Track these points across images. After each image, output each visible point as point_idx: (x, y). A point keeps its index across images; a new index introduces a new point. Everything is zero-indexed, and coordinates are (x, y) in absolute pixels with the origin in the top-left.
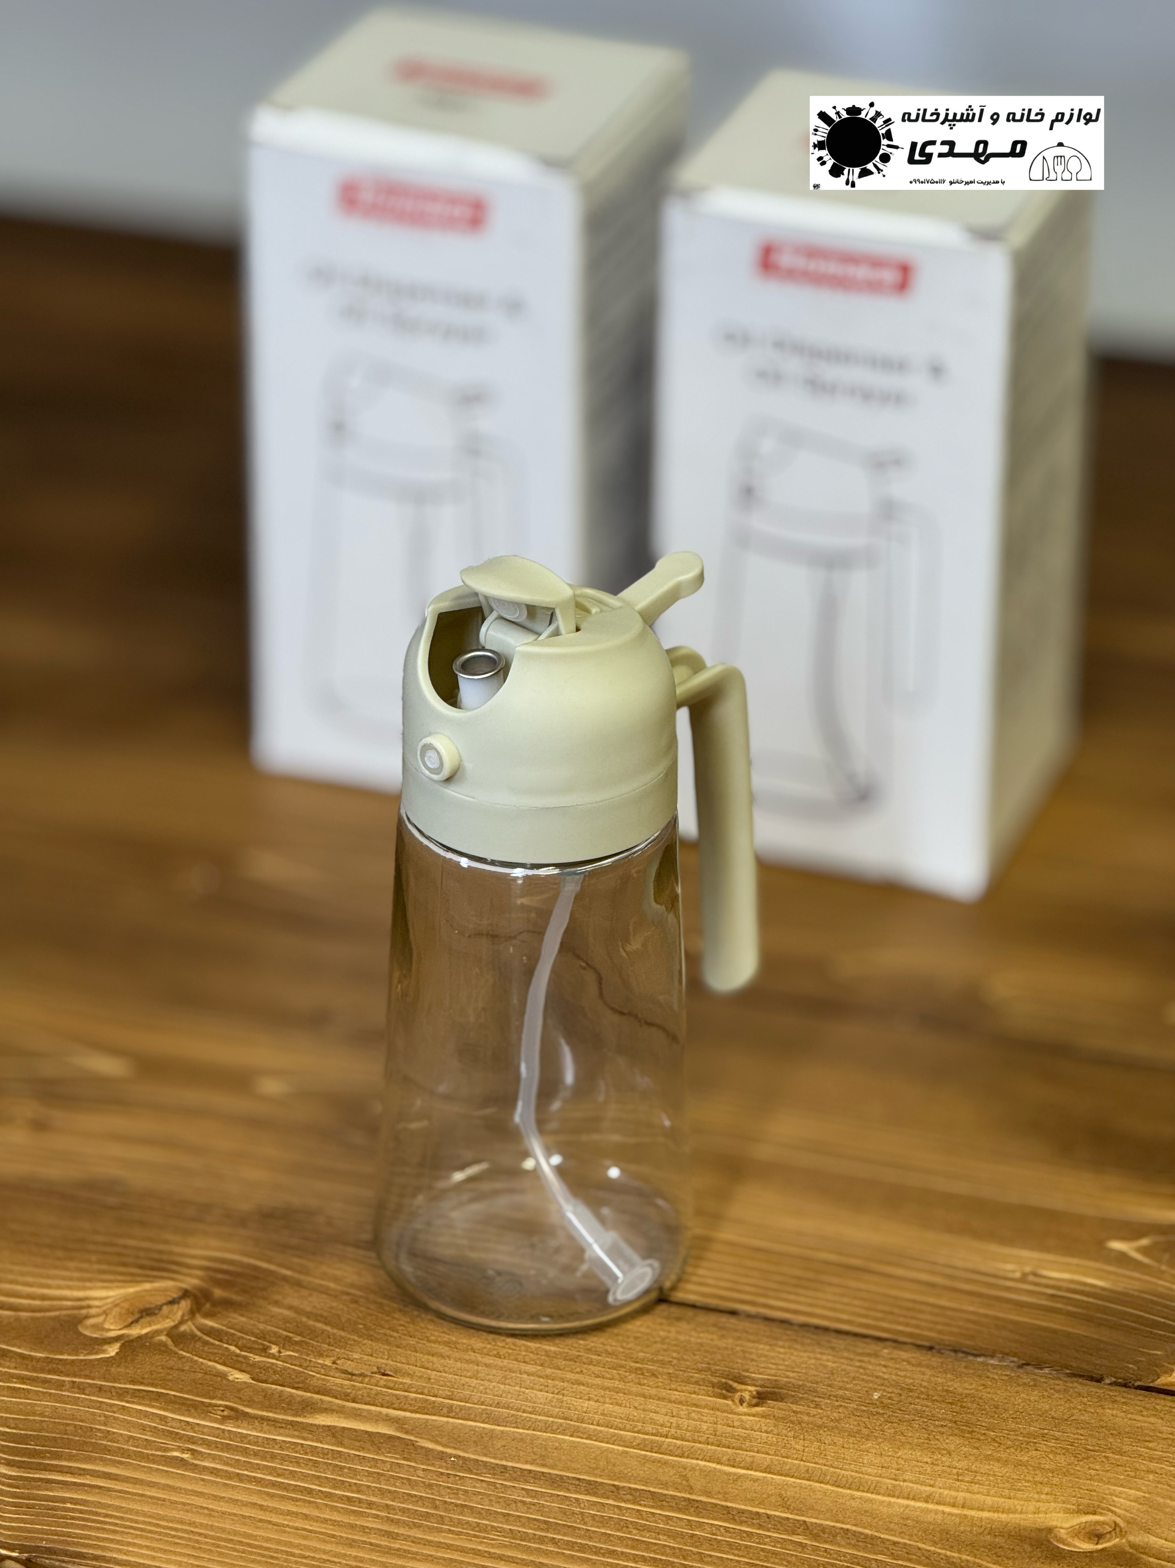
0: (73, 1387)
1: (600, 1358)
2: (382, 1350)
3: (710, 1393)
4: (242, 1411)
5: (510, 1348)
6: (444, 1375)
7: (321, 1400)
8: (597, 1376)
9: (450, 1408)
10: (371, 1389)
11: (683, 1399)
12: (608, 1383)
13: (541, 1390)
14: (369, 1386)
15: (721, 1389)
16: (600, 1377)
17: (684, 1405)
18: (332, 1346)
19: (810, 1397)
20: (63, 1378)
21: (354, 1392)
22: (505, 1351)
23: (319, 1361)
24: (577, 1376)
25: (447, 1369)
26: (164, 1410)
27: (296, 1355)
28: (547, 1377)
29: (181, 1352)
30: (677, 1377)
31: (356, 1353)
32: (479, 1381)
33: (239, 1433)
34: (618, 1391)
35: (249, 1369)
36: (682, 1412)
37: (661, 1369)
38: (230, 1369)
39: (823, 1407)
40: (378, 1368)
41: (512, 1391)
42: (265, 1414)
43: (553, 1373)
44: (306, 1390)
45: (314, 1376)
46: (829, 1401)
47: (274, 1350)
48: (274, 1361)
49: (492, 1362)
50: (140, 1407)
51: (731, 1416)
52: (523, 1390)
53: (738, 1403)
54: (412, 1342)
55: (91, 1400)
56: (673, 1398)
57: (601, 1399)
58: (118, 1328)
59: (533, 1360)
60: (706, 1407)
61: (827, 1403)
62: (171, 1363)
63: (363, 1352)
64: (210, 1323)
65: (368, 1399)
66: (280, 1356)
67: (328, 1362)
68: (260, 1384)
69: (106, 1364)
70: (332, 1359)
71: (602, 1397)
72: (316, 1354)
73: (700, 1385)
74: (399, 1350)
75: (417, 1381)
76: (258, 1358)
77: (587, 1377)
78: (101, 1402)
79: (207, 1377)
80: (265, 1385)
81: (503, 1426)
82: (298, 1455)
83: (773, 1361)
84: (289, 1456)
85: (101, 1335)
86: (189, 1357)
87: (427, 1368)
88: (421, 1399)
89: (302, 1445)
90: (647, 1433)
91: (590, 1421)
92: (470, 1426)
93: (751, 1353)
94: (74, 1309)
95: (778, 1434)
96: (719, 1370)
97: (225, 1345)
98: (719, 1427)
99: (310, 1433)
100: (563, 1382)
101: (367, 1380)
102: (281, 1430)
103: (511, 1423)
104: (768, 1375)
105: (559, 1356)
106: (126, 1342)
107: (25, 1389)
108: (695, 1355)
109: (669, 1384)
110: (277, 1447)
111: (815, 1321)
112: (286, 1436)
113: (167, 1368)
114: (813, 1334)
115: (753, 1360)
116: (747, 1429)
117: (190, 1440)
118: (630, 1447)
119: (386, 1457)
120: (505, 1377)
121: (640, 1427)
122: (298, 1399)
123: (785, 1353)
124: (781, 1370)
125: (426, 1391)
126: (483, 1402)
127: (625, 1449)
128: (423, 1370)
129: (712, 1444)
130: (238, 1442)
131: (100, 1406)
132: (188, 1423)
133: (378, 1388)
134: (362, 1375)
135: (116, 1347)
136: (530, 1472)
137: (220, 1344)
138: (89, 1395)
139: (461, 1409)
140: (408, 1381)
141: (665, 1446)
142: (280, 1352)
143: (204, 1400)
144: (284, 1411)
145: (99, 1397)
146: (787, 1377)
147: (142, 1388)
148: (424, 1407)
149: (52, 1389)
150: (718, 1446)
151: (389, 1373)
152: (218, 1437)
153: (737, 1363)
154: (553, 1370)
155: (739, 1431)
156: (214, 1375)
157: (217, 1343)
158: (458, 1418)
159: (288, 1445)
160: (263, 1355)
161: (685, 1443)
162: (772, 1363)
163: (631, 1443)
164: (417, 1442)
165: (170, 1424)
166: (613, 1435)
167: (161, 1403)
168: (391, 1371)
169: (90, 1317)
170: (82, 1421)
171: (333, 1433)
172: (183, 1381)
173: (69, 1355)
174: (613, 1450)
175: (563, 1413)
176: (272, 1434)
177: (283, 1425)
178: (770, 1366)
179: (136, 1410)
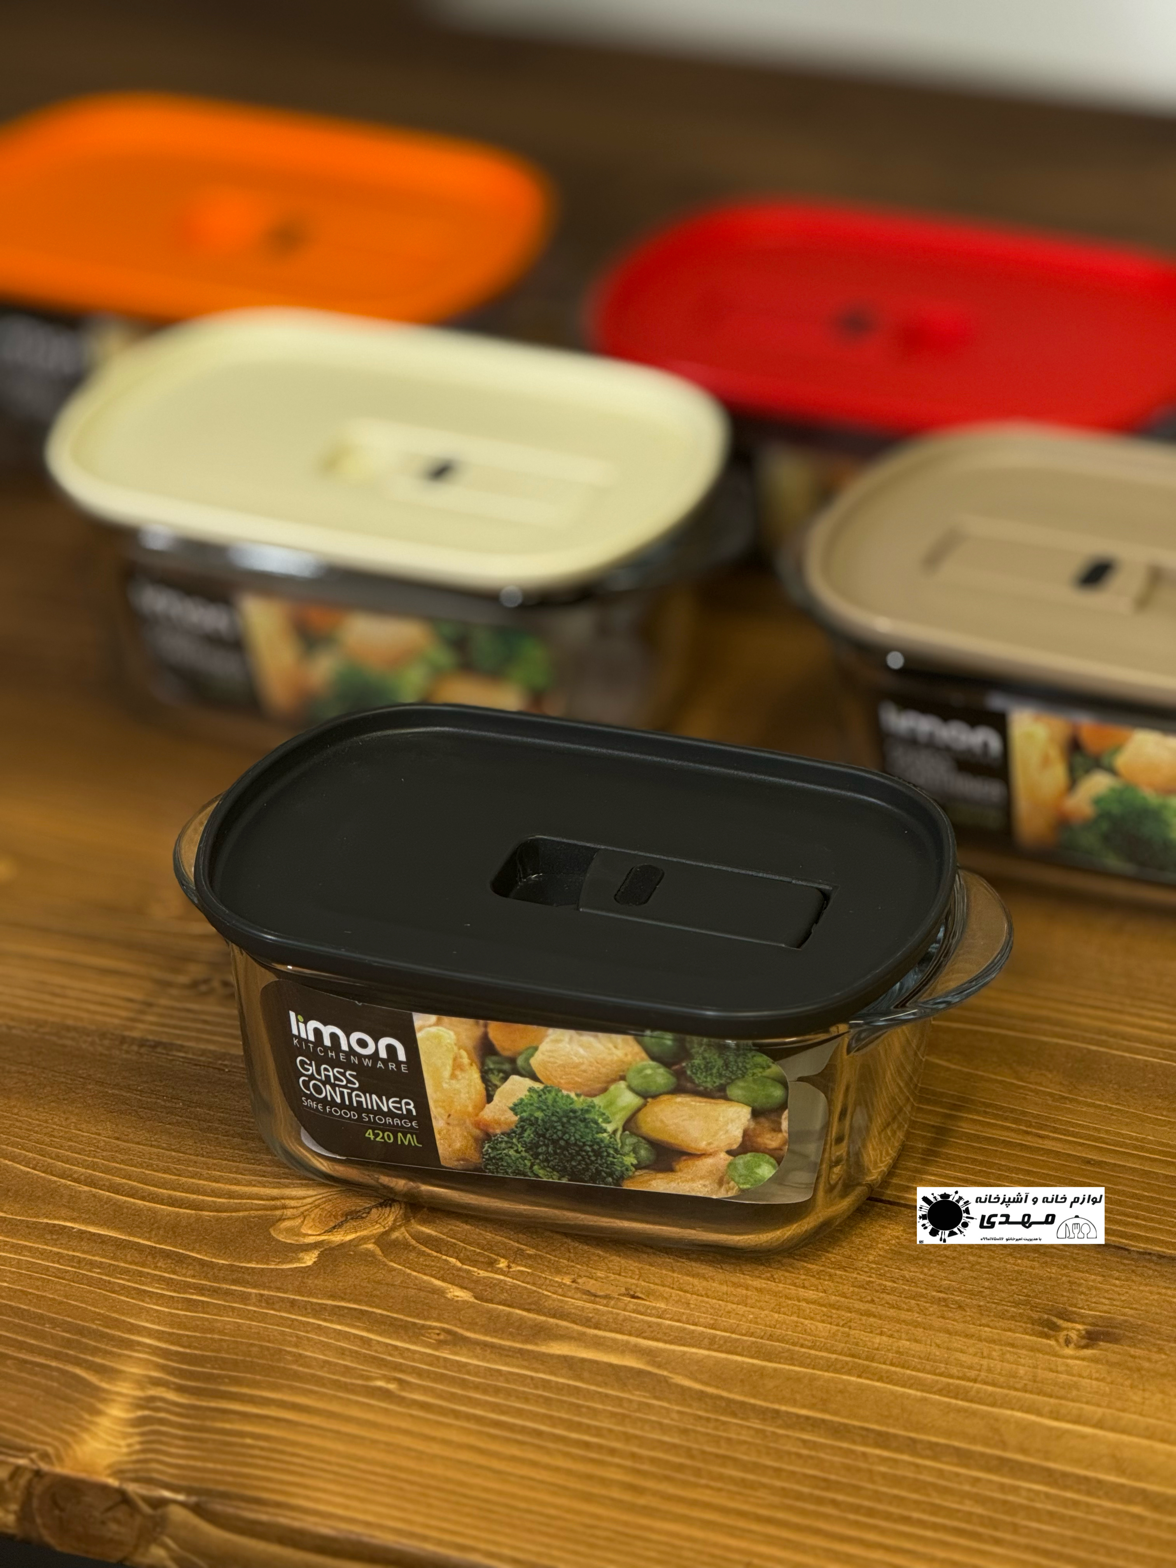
0: (260, 1301)
2: (632, 1267)
3: (1029, 1330)
4: (462, 1335)
6: (707, 1296)
7: (557, 1325)
8: (892, 1307)
9: (713, 1339)
10: (618, 1314)
11: (996, 1337)
12: (904, 1315)
13: (823, 1322)
14: (615, 1311)
15: (1043, 1327)
16: (895, 1308)
17: (996, 1344)
18: (573, 1261)
19: (1152, 1340)
20: (249, 1290)
21: (597, 1317)
23: (557, 1279)
24: (868, 1306)
25: (709, 1292)
26: (368, 1331)
27: (529, 1270)
28: (832, 1306)
29: (391, 1264)
30: (989, 1311)
31: (601, 1270)
32: (748, 1309)
33: (457, 1361)
34: (917, 1325)
35: (472, 1286)
36: (994, 1353)
37: (969, 1301)
38: (450, 1286)
39: (1168, 1352)
40: (626, 1289)
41: (787, 1322)
42: (488, 1339)
43: (838, 1301)
44: (539, 1312)
45: (549, 1296)
47: (503, 1264)
48: (502, 1277)
49: (763, 1286)
50: (338, 1327)
51: (1054, 1359)
52: (801, 1320)
53: (1063, 1343)
55: (282, 1317)
56: (984, 1335)
57: (896, 1334)
58: (317, 1233)
60: (1023, 1347)
62: (380, 1276)
63: (609, 1269)
64: (427, 1230)
65: (614, 1326)
66: (509, 1272)
67: (567, 1281)
68: (485, 1304)
69: (302, 1274)
70: (574, 1277)
71: (898, 1331)
72: (553, 1270)
73: (1016, 1321)
74: (652, 1268)
75: (673, 1306)
76: (483, 1273)
77: (879, 1307)
78: (293, 1320)
79: (422, 1294)
80: (490, 1305)
81: (776, 1362)
82: (526, 1389)
83: (1106, 1295)
84: (516, 1391)
85: (297, 1241)
86: (401, 1270)
87: (685, 1291)
88: (678, 1327)
89: (532, 1378)
90: (951, 1376)
91: (882, 1360)
92: (736, 1361)
93: (1080, 1285)
94: (266, 1209)
95: (1112, 1383)
96: (1040, 1304)
97: (444, 1257)
98: (1039, 1371)
99: (542, 1364)
100: (851, 1312)
101: (612, 1303)
102: (508, 1360)
103: (786, 1359)
104: (1100, 1311)
105: (845, 1282)
106: (326, 1250)
107: (203, 1302)
108: (1011, 1285)
109: (979, 1319)
110: (501, 1379)
111: (1158, 1249)
112: (513, 1366)
113: (374, 1282)
114: (1156, 1264)
115: (1082, 1293)
116: (1073, 1375)
117: (397, 1367)
118: (931, 1393)
119: (633, 1395)
120: (780, 1305)
121: (943, 1369)
122: (529, 1323)
123: (1121, 1287)
124: (1117, 1306)
125: (684, 1317)
126: (753, 1333)
127: (925, 1394)
128: (681, 1293)
129: (1031, 1392)
130: (455, 1372)
131: (292, 1324)
132: (396, 1348)
133: (627, 1313)
134: (607, 1297)
135: (314, 1256)
136: (808, 1418)
137: (439, 1255)
138: (279, 1311)
139: (726, 1340)
140: (663, 1305)
141: (973, 1393)
142: (509, 1267)
143: (417, 1321)
144: (512, 1337)
145: (290, 1313)
146: (1124, 1315)
147: (343, 1304)
148: (681, 1337)
149: (235, 1302)
150: (1038, 1394)
151: (640, 1295)
152: (431, 1365)
153: (1063, 1296)
154: (838, 1298)
155: (1063, 1377)
156: (429, 1292)
157: (435, 1254)
158: (722, 1352)
159: (515, 1377)
160: (490, 1269)
161: (998, 1390)
162: (1105, 1298)
163: (932, 1387)
164: (671, 1378)
165: (374, 1348)
166: (910, 1377)
167: (364, 1323)
168: (642, 1293)
169: (284, 1219)
170: (269, 1341)
171: (570, 1364)
172: (392, 1298)
173: (257, 1263)
174: (909, 1395)
175: (849, 1349)
176: (496, 1363)
177: (510, 1353)
178: (1103, 1300)
179: (335, 1330)
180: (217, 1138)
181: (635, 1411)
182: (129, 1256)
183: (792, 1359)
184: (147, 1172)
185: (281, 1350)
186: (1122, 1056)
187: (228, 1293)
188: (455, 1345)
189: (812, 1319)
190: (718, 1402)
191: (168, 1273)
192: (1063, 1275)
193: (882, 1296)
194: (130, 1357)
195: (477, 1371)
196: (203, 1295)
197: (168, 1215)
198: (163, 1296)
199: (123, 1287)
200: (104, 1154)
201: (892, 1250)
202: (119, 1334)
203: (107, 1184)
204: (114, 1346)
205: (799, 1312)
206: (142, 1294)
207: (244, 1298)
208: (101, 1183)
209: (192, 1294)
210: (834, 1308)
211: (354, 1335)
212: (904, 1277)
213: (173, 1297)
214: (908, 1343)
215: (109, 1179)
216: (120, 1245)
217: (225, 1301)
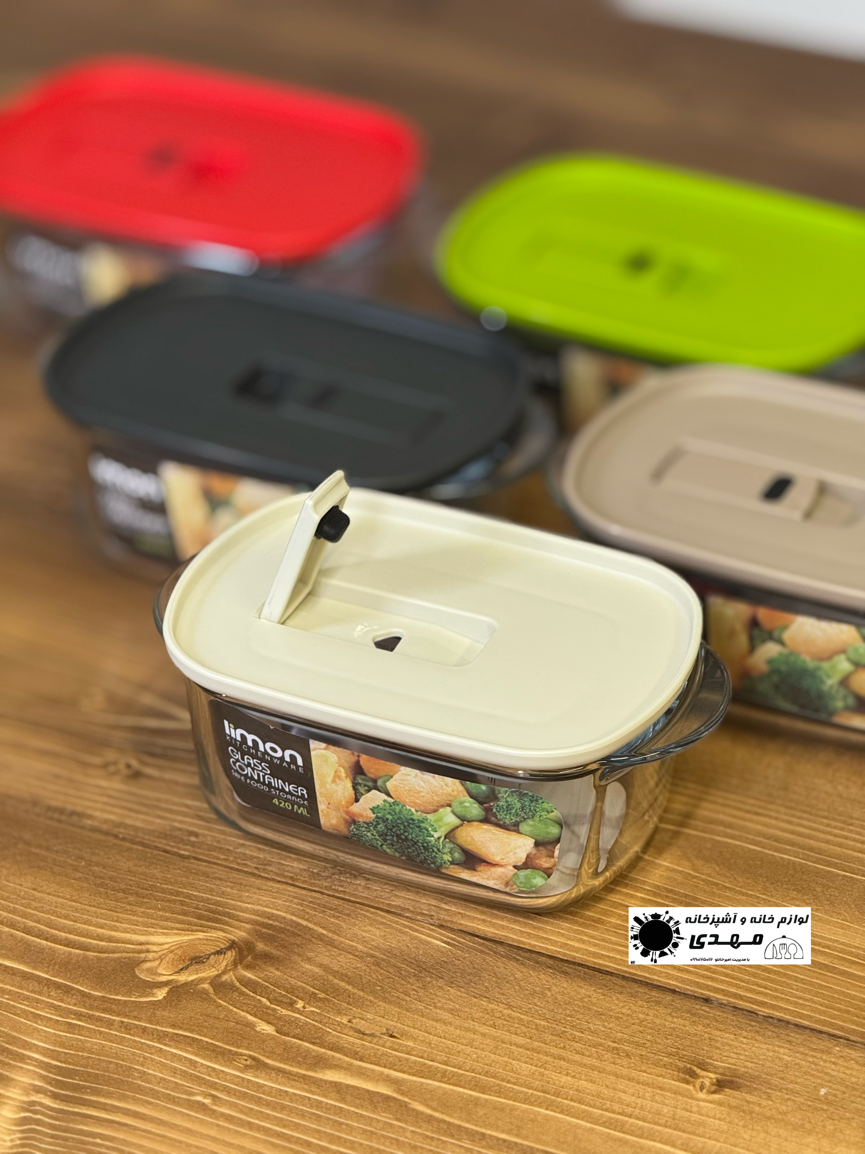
0: (121, 1027)
1: (583, 1035)
2: (393, 1012)
4: (263, 1061)
5: (505, 1020)
6: (443, 1040)
7: (333, 1056)
8: (578, 1053)
9: (444, 1073)
10: (378, 1050)
11: (650, 1081)
12: (586, 1060)
13: (526, 1063)
14: (376, 1046)
15: (686, 1074)
16: (579, 1054)
17: (650, 1087)
18: (351, 1005)
19: (764, 1089)
20: (114, 1018)
21: (363, 1051)
22: (500, 1021)
23: (337, 1019)
24: (560, 1052)
25: (447, 1035)
26: (196, 1055)
27: (319, 1011)
28: (533, 1050)
29: (220, 1001)
30: (648, 1060)
31: (371, 1013)
32: (473, 1050)
33: (257, 1083)
34: (593, 1068)
35: (275, 1021)
36: (647, 1094)
38: (259, 1021)
39: (774, 1099)
40: (387, 1029)
41: (501, 1062)
42: (282, 1065)
43: (540, 1046)
44: (321, 1046)
45: (331, 1033)
46: (779, 1094)
47: (300, 1004)
48: (298, 1016)
49: (488, 1031)
50: (174, 1051)
51: (690, 1101)
52: (511, 1061)
53: (698, 1088)
54: (421, 1006)
55: (135, 1041)
56: (642, 1079)
58: (170, 973)
59: (524, 1033)
60: (670, 1090)
61: (777, 1095)
62: (209, 1011)
63: (376, 1014)
64: (249, 975)
65: (374, 1059)
66: (304, 1012)
68: (283, 1037)
69: (153, 1007)
70: (349, 1017)
71: (579, 1073)
72: (335, 1012)
73: (668, 1069)
74: (408, 1013)
75: (419, 1045)
76: (285, 1012)
77: (569, 1053)
78: (143, 1044)
79: (239, 1026)
80: (287, 1038)
81: (487, 1094)
82: (304, 1108)
83: (735, 1050)
84: (296, 1108)
85: (153, 979)
86: (225, 1006)
87: (428, 1033)
88: (420, 1062)
89: (309, 1098)
90: (613, 1112)
91: (565, 1096)
92: (459, 1092)
93: (717, 1041)
94: (135, 952)
95: (730, 1122)
96: (686, 1055)
97: (258, 997)
98: (678, 1111)
99: (319, 1088)
100: (547, 1056)
101: (375, 1040)
102: (294, 1083)
103: (495, 1092)
104: (729, 1064)
105: (546, 1031)
106: (173, 987)
107: (80, 1026)
108: (668, 1039)
109: (640, 1067)
110: (287, 1098)
111: (778, 1014)
112: (297, 1088)
113: (205, 1015)
114: (775, 1027)
115: (718, 1048)
116: (703, 1115)
117: (213, 1086)
118: (597, 1124)
119: (381, 1116)
120: (497, 1048)
121: (608, 1106)
122: (313, 1054)
123: (747, 1044)
124: (741, 1060)
125: (425, 1055)
126: (473, 1070)
127: (592, 1126)
128: (426, 1035)
129: (670, 1127)
130: (255, 1091)
131: (142, 1047)
132: (214, 1069)
133: (385, 1049)
134: (372, 1035)
135: (164, 992)
136: (505, 1141)
137: (255, 995)
138: (133, 1036)
139: (454, 1074)
140: (411, 1044)
141: (627, 1126)
142: (304, 1007)
143: (232, 1048)
144: (299, 1064)
145: (141, 1038)
146: (745, 1067)
147: (180, 1032)
148: (421, 1071)
149: (102, 1027)
150: (675, 1129)
151: (396, 1035)
152: (237, 1085)
153: (703, 1050)
154: (540, 1044)
155: (695, 1117)
156: (244, 1025)
157: (252, 994)
158: (450, 1084)
159: (297, 1098)
160: (290, 1009)
161: (646, 1124)
162: (734, 1053)
163: (599, 1120)
164: (410, 1104)
165: (198, 1069)
166: (584, 1111)
167: (194, 1049)
168: (398, 1033)
169: (147, 961)
170: (123, 1061)
171: (338, 1088)
172: (217, 1028)
173: (123, 996)
174: (581, 1125)
175: (542, 1086)
176: (285, 1085)
177: (296, 1078)
178: (732, 1055)
179: (172, 1053)
180: (107, 892)
181: (380, 1130)
182: (31, 985)
183: (500, 1092)
184: (53, 918)
185: (130, 1068)
186: (773, 855)
187: (99, 1019)
188: (257, 1069)
189: (518, 1060)
190: (442, 1125)
191: (57, 1001)
192: (705, 1032)
193: (572, 1043)
194: (22, 1068)
195: (270, 1092)
196: (80, 1020)
197: (64, 954)
198: (51, 1019)
199: (24, 1011)
200: (24, 901)
201: (584, 1006)
202: (15, 1049)
203: (22, 926)
204: (11, 1059)
205: (510, 1055)
206: (37, 1017)
207: (110, 1024)
208: (18, 925)
209: (73, 1019)
210: (536, 1052)
211: (186, 1058)
212: (589, 1028)
213: (58, 1021)
214: (586, 1083)
215: (24, 923)
216: (25, 976)
217: (96, 1026)
